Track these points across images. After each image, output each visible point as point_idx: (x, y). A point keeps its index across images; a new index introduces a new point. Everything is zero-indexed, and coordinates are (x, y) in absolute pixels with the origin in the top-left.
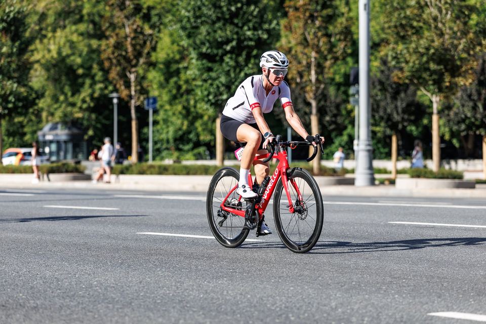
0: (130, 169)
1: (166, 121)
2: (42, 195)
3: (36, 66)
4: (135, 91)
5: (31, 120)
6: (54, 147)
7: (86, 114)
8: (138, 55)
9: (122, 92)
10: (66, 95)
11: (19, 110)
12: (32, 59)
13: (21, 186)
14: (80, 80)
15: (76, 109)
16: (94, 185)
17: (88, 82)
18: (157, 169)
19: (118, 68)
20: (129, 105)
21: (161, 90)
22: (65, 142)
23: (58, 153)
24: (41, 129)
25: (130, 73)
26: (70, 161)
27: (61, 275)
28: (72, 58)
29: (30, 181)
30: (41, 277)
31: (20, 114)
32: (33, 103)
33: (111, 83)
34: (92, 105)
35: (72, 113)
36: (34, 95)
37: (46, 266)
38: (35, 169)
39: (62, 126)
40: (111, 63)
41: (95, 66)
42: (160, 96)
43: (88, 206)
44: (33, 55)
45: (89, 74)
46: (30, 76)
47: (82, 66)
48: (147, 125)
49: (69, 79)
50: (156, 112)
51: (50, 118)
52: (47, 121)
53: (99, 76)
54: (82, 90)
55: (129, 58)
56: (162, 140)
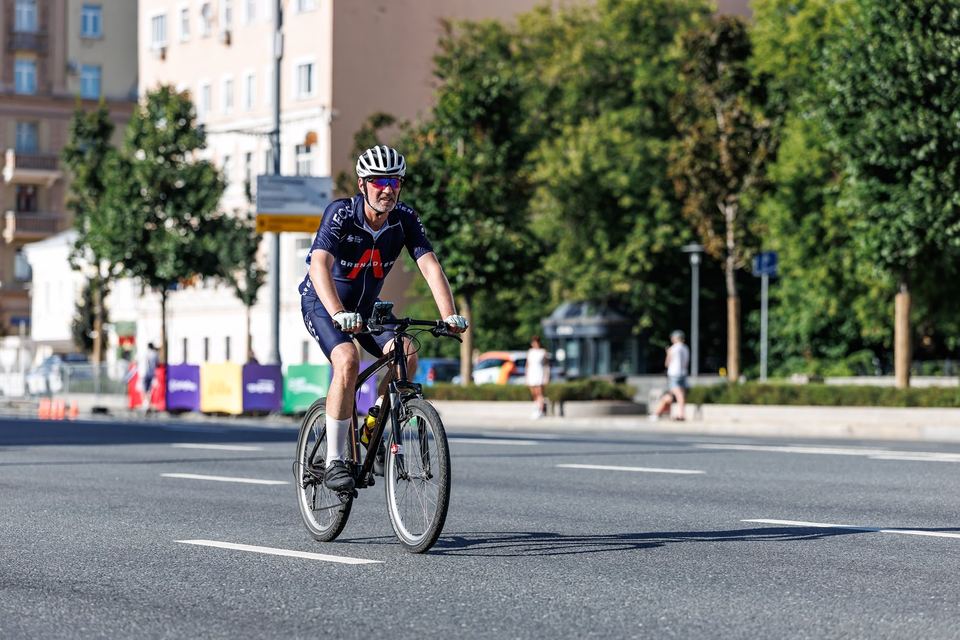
0: (724, 394)
1: (794, 300)
2: (553, 444)
3: (541, 191)
4: (735, 241)
5: (529, 297)
6: (573, 349)
7: (638, 286)
8: (741, 169)
9: (709, 242)
10: (598, 247)
11: (507, 277)
12: (534, 178)
13: (511, 425)
14: (627, 219)
15: (618, 276)
16: (652, 424)
17: (642, 221)
18: (776, 394)
19: (702, 195)
20: (723, 267)
21: (786, 238)
22: (596, 340)
23: (582, 360)
24: (549, 314)
25: (726, 204)
27: (596, 601)
28: (611, 175)
29: (527, 414)
30: (556, 606)
31: (509, 285)
32: (535, 264)
33: (687, 224)
34: (649, 267)
35: (609, 284)
36: (536, 249)
37: (566, 584)
38: (538, 393)
39: (589, 309)
40: (689, 184)
41: (656, 192)
42: (783, 249)
43: (645, 466)
44: (535, 170)
45: (642, 206)
46: (528, 210)
47: (629, 191)
48: (757, 306)
49: (604, 217)
50: (774, 281)
51: (566, 293)
52: (561, 299)
53: (663, 210)
54: (629, 237)
55: (723, 175)
56: (788, 336)
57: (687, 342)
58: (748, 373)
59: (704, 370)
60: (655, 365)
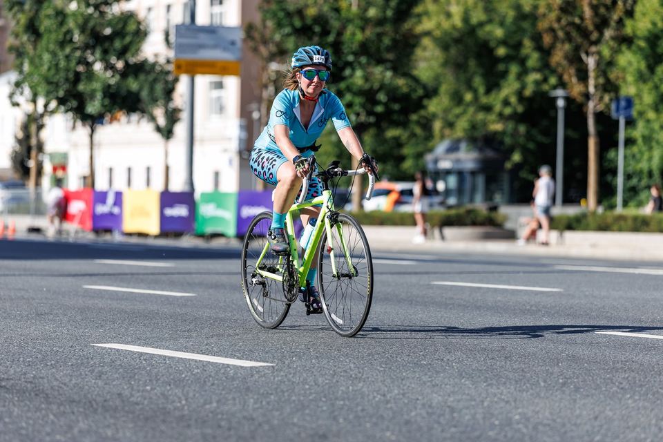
0: (584, 222)
1: (648, 139)
2: (431, 264)
3: (426, 41)
4: (596, 87)
5: (413, 135)
6: (452, 181)
7: (510, 126)
8: (602, 24)
9: (572, 87)
10: (475, 91)
11: (395, 117)
12: (419, 29)
13: (396, 247)
14: (501, 67)
15: (492, 117)
16: (520, 247)
17: (514, 69)
18: (630, 222)
19: (567, 47)
20: (585, 110)
21: (642, 86)
22: (473, 173)
23: (460, 191)
24: (431, 150)
25: (587, 54)
26: (480, 205)
27: (459, 401)
28: (488, 28)
29: (412, 238)
30: (423, 405)
31: (397, 124)
32: (419, 105)
33: (553, 71)
34: (520, 109)
35: (485, 124)
36: (420, 92)
37: (434, 386)
38: (419, 219)
39: (468, 146)
40: (556, 38)
41: (528, 44)
42: (639, 96)
43: (510, 284)
44: (420, 22)
45: (515, 54)
46: (414, 58)
47: (504, 42)
48: (615, 145)
49: (481, 64)
50: (630, 123)
51: (447, 132)
52: (442, 137)
53: (534, 59)
54: (503, 83)
55: (586, 28)
56: (641, 172)
57: (553, 176)
58: (606, 203)
59: (567, 200)
60: (524, 196)
